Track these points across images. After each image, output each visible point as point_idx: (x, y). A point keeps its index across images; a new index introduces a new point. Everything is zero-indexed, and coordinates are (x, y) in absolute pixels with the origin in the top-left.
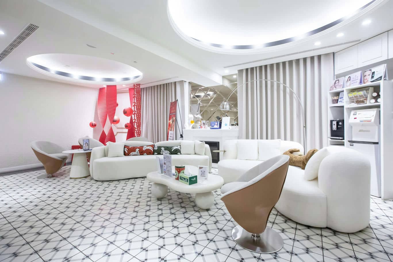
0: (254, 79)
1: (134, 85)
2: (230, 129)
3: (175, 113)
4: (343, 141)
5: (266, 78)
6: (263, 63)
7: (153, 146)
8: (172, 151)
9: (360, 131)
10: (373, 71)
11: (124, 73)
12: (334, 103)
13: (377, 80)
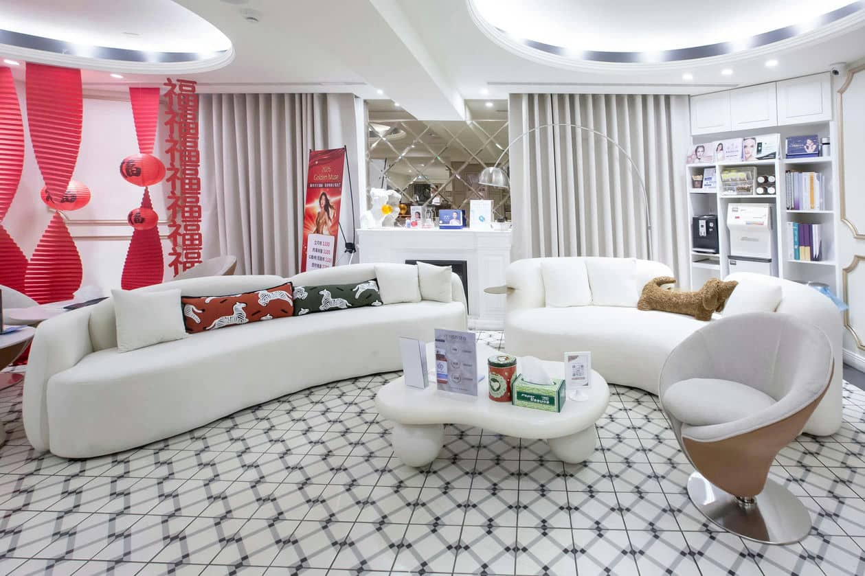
0: (549, 123)
1: (169, 79)
2: (492, 230)
3: (336, 185)
4: (717, 255)
5: (573, 121)
6: (566, 90)
7: (290, 288)
8: (357, 296)
9: (743, 239)
10: (758, 142)
11: (126, 33)
12: (694, 186)
13: (767, 157)
